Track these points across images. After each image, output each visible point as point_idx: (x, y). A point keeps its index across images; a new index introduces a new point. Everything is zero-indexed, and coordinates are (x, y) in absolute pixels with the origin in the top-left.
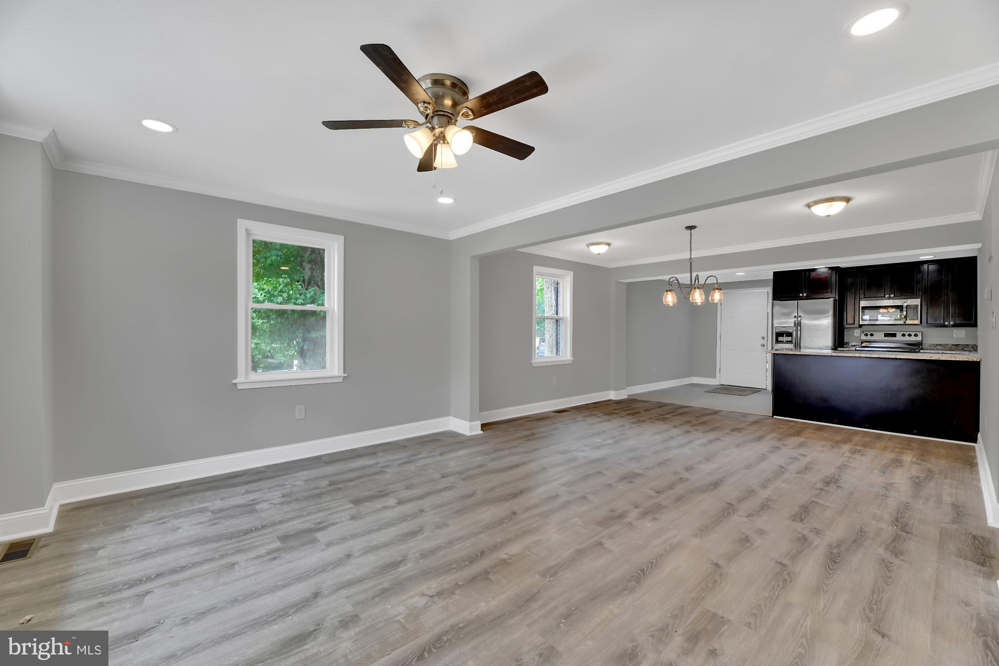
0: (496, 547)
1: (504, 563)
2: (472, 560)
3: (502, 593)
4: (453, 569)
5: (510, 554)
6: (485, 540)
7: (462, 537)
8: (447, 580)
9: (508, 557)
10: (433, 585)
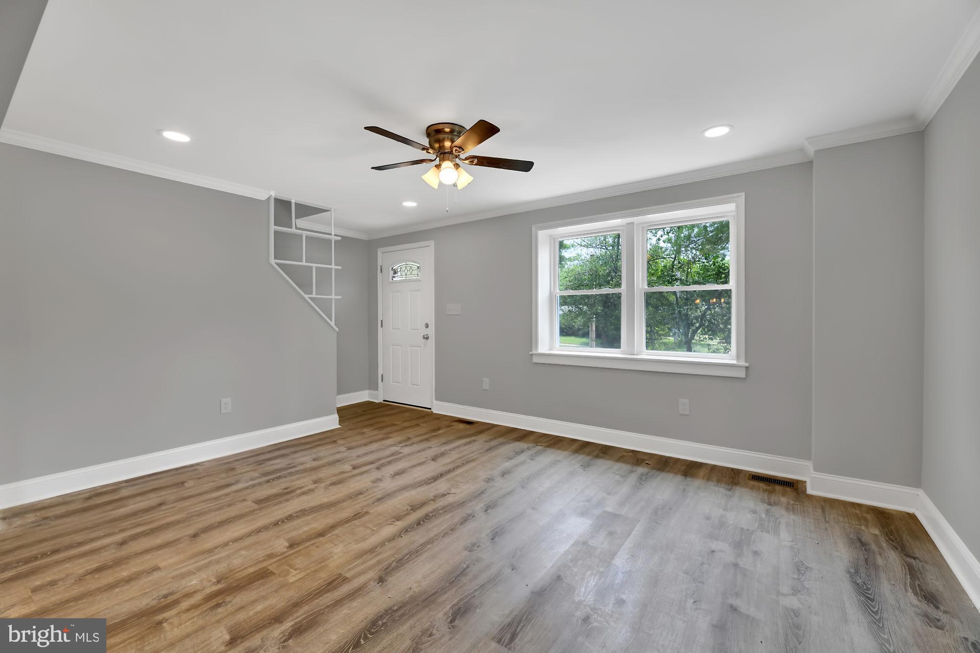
0: (406, 530)
1: (398, 518)
2: (427, 518)
3: (400, 500)
4: (441, 509)
5: (393, 526)
6: (418, 537)
7: (443, 536)
8: (441, 503)
9: (394, 523)
10: (450, 499)
